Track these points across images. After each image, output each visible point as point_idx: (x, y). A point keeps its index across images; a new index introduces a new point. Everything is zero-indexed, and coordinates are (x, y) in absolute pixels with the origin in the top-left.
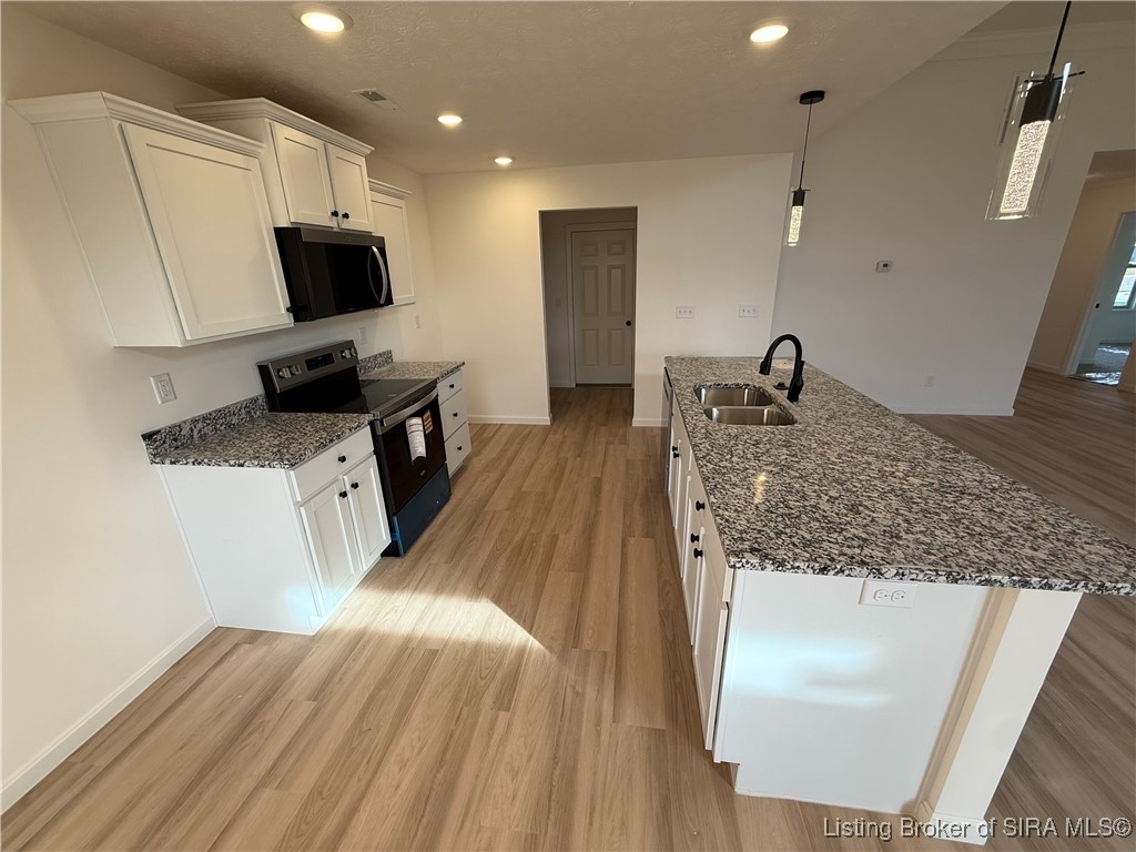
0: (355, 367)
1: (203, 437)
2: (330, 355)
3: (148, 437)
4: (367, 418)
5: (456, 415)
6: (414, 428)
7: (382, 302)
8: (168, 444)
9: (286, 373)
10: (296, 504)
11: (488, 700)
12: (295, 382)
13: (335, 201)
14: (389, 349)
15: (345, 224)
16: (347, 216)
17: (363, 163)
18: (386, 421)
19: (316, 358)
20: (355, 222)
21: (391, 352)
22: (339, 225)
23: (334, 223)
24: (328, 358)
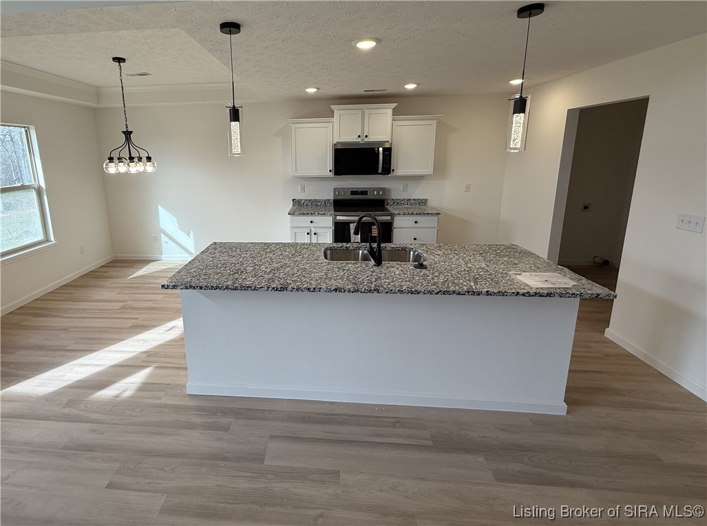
0: (386, 200)
1: (307, 205)
3: (294, 200)
4: (333, 213)
5: (415, 239)
7: (379, 172)
8: (298, 204)
9: (337, 193)
10: (290, 226)
12: (341, 197)
13: (363, 131)
14: (424, 198)
15: (366, 140)
16: (366, 136)
17: (390, 112)
18: (338, 218)
19: (357, 191)
20: (374, 138)
21: (426, 200)
22: (362, 140)
23: (359, 140)
24: (364, 193)
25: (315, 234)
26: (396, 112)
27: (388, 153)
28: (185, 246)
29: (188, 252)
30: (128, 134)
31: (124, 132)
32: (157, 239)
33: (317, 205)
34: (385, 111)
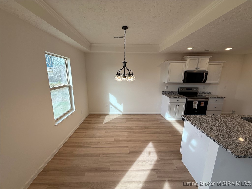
0: (197, 92)
1: (168, 93)
2: (192, 89)
3: (163, 91)
4: (186, 97)
5: (215, 107)
6: (196, 103)
7: (203, 82)
8: (165, 93)
9: (181, 89)
10: (169, 102)
11: (171, 134)
12: (182, 91)
13: (198, 66)
14: (210, 91)
15: (199, 69)
16: (199, 68)
17: (208, 59)
18: (189, 99)
19: (188, 89)
20: (202, 69)
21: (211, 92)
22: (197, 70)
23: (196, 69)
24: (191, 89)
25: (179, 105)
26: (210, 59)
27: (206, 75)
28: (119, 109)
29: (120, 111)
30: (125, 63)
31: (123, 62)
32: (107, 106)
33: (172, 94)
34: (207, 59)
